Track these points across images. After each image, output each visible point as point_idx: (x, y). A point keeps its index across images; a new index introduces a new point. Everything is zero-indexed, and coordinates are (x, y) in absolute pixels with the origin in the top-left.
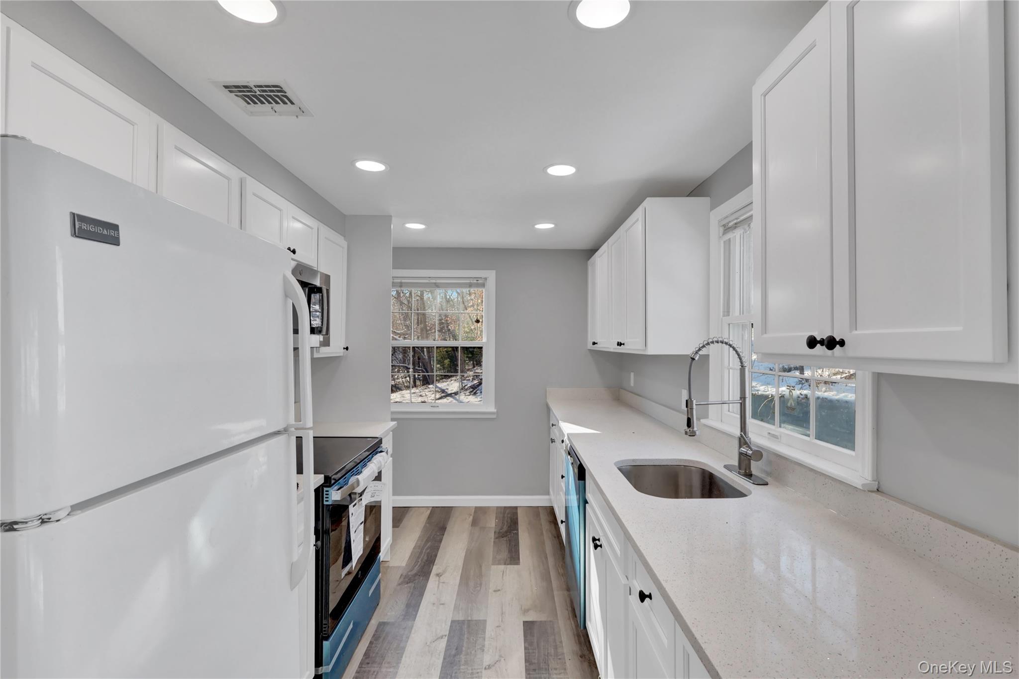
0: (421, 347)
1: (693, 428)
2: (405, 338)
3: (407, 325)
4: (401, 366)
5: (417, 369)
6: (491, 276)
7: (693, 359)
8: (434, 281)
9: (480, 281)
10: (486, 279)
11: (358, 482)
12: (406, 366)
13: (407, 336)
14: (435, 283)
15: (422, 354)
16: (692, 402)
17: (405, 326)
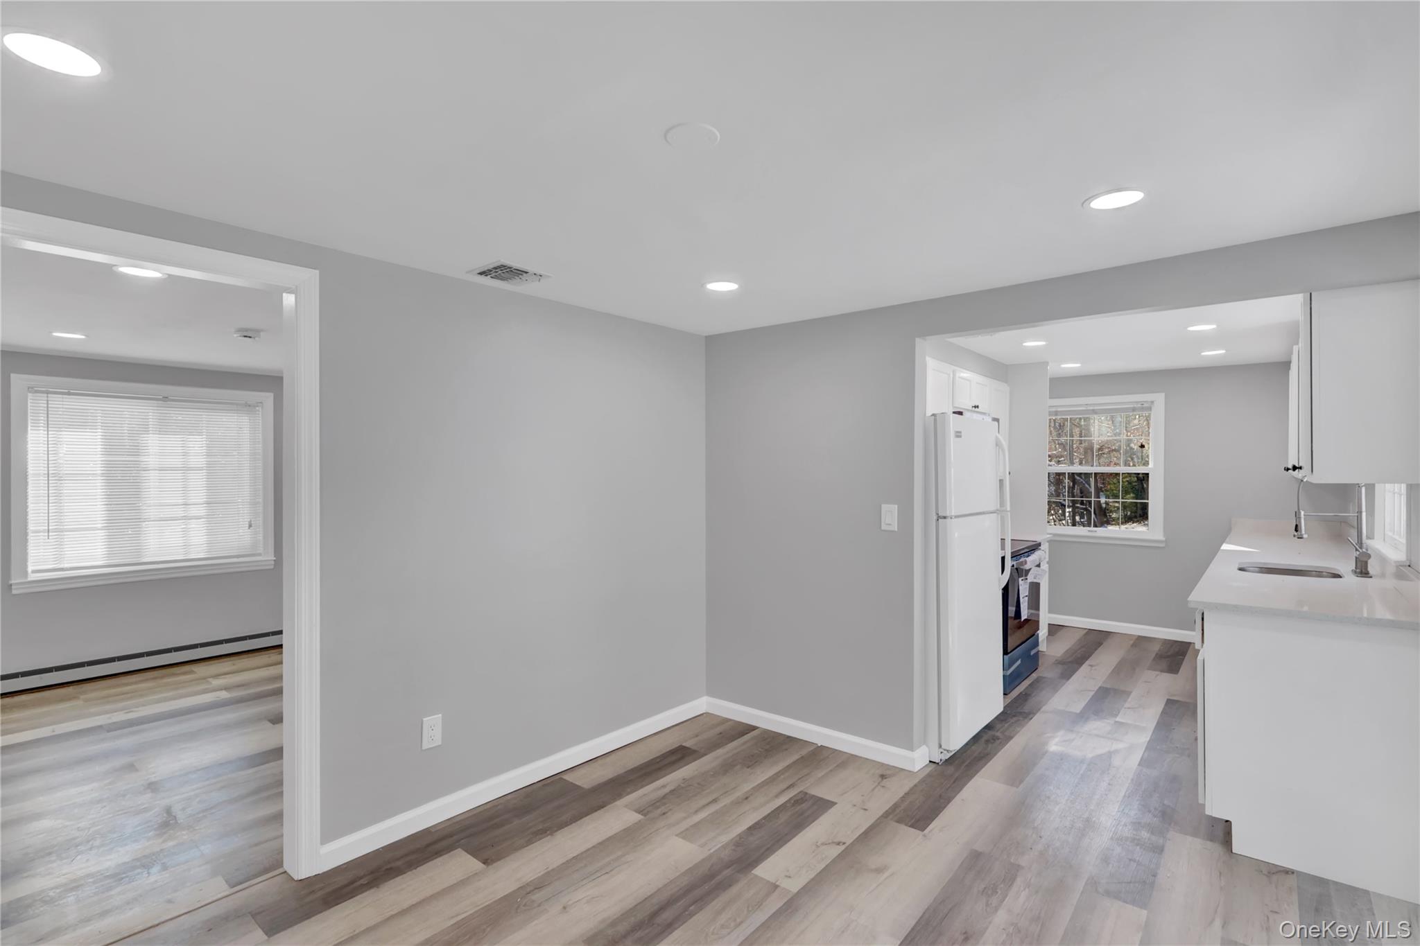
0: (1085, 474)
1: (1301, 532)
2: (1059, 462)
3: (1062, 444)
4: (1054, 502)
5: (1078, 507)
6: (1159, 399)
7: (1302, 481)
8: (1091, 408)
9: (1146, 405)
10: (1152, 402)
11: (1026, 562)
12: (1060, 502)
13: (1063, 459)
14: (1093, 410)
15: (1087, 485)
16: (1300, 513)
17: (1058, 444)
